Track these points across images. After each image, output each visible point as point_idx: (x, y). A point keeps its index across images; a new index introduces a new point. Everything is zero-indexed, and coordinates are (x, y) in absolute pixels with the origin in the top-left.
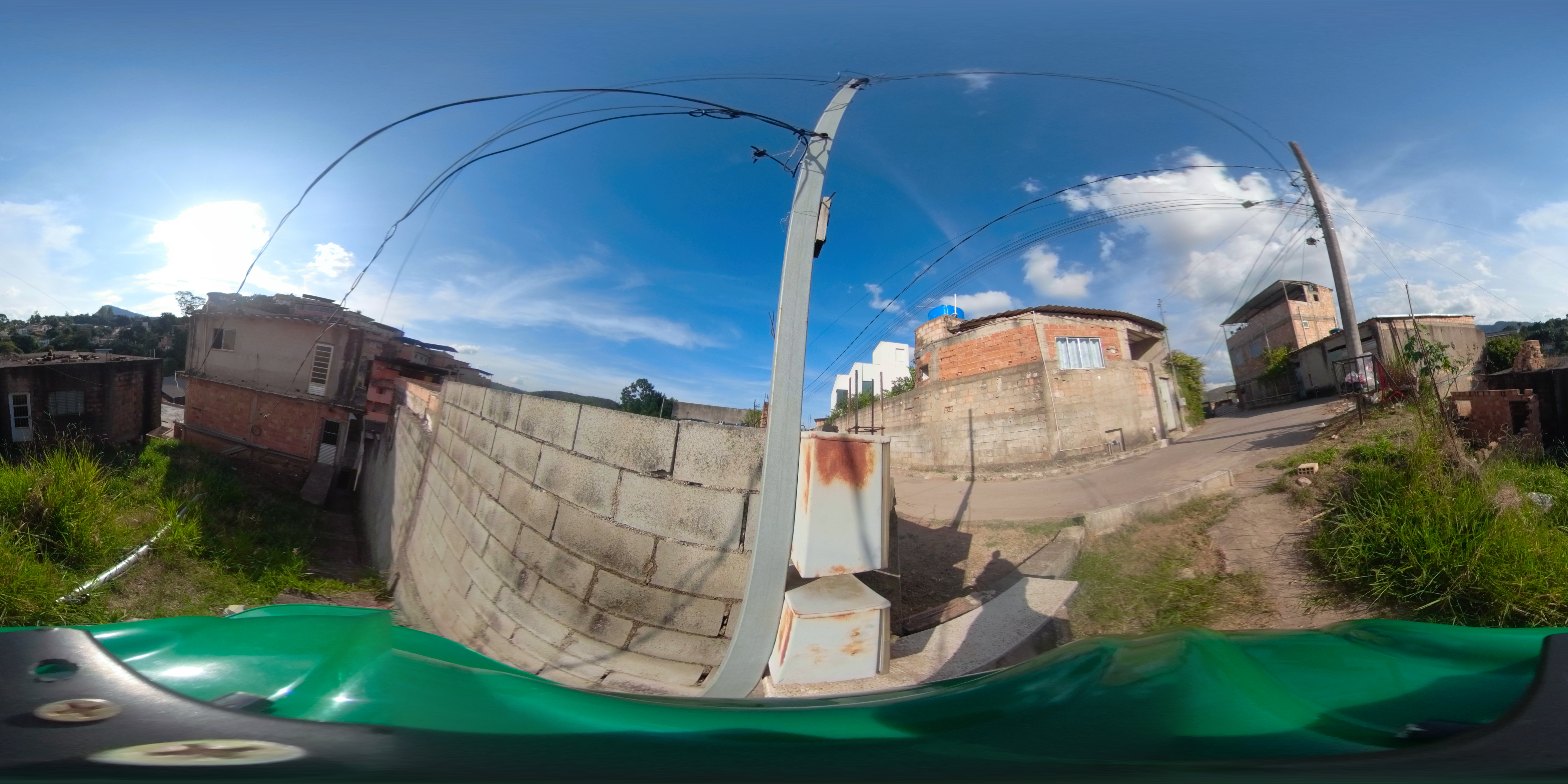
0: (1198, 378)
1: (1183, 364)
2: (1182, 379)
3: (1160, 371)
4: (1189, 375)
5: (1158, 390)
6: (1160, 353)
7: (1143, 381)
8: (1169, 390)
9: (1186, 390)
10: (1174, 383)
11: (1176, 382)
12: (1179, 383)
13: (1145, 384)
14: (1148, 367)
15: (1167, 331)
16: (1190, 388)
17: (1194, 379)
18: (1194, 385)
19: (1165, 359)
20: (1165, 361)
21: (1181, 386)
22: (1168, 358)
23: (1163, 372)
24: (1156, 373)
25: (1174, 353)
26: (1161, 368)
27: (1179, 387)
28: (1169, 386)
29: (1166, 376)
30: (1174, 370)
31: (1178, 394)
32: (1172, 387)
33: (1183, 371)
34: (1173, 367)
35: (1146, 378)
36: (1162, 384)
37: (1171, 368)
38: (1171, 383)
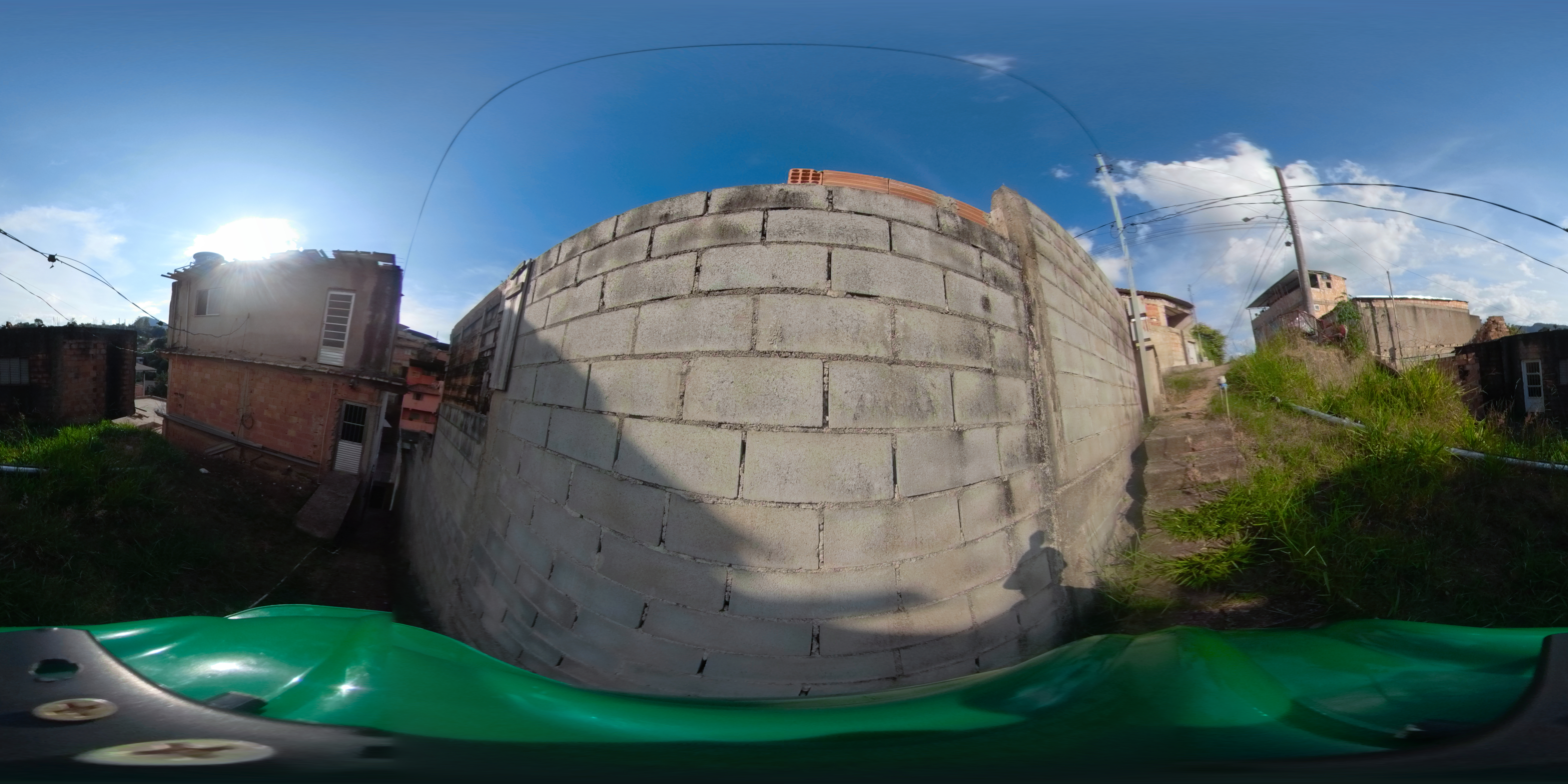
0: (1220, 347)
1: (1207, 333)
2: (1206, 344)
3: (1189, 337)
4: (1212, 343)
5: (1187, 349)
6: (1189, 325)
7: (1176, 341)
8: (1196, 351)
9: (1210, 353)
10: (1199, 347)
11: (1201, 346)
12: (1204, 347)
13: (1177, 344)
14: (1179, 333)
15: (1195, 308)
16: (1212, 352)
17: (1216, 347)
18: (1216, 350)
19: (1193, 329)
20: (1192, 331)
21: (1205, 350)
22: (1195, 328)
23: (1191, 338)
24: (1185, 337)
25: (1200, 325)
26: (1190, 335)
27: (1203, 350)
28: (1195, 348)
29: (1193, 341)
30: (1199, 337)
31: (1202, 355)
32: (1198, 349)
33: (1208, 339)
34: (1199, 335)
35: (1178, 340)
36: (1190, 347)
37: (1197, 335)
38: (1197, 346)
